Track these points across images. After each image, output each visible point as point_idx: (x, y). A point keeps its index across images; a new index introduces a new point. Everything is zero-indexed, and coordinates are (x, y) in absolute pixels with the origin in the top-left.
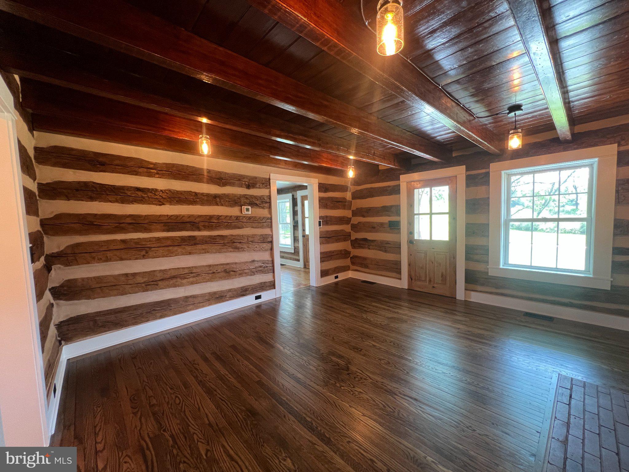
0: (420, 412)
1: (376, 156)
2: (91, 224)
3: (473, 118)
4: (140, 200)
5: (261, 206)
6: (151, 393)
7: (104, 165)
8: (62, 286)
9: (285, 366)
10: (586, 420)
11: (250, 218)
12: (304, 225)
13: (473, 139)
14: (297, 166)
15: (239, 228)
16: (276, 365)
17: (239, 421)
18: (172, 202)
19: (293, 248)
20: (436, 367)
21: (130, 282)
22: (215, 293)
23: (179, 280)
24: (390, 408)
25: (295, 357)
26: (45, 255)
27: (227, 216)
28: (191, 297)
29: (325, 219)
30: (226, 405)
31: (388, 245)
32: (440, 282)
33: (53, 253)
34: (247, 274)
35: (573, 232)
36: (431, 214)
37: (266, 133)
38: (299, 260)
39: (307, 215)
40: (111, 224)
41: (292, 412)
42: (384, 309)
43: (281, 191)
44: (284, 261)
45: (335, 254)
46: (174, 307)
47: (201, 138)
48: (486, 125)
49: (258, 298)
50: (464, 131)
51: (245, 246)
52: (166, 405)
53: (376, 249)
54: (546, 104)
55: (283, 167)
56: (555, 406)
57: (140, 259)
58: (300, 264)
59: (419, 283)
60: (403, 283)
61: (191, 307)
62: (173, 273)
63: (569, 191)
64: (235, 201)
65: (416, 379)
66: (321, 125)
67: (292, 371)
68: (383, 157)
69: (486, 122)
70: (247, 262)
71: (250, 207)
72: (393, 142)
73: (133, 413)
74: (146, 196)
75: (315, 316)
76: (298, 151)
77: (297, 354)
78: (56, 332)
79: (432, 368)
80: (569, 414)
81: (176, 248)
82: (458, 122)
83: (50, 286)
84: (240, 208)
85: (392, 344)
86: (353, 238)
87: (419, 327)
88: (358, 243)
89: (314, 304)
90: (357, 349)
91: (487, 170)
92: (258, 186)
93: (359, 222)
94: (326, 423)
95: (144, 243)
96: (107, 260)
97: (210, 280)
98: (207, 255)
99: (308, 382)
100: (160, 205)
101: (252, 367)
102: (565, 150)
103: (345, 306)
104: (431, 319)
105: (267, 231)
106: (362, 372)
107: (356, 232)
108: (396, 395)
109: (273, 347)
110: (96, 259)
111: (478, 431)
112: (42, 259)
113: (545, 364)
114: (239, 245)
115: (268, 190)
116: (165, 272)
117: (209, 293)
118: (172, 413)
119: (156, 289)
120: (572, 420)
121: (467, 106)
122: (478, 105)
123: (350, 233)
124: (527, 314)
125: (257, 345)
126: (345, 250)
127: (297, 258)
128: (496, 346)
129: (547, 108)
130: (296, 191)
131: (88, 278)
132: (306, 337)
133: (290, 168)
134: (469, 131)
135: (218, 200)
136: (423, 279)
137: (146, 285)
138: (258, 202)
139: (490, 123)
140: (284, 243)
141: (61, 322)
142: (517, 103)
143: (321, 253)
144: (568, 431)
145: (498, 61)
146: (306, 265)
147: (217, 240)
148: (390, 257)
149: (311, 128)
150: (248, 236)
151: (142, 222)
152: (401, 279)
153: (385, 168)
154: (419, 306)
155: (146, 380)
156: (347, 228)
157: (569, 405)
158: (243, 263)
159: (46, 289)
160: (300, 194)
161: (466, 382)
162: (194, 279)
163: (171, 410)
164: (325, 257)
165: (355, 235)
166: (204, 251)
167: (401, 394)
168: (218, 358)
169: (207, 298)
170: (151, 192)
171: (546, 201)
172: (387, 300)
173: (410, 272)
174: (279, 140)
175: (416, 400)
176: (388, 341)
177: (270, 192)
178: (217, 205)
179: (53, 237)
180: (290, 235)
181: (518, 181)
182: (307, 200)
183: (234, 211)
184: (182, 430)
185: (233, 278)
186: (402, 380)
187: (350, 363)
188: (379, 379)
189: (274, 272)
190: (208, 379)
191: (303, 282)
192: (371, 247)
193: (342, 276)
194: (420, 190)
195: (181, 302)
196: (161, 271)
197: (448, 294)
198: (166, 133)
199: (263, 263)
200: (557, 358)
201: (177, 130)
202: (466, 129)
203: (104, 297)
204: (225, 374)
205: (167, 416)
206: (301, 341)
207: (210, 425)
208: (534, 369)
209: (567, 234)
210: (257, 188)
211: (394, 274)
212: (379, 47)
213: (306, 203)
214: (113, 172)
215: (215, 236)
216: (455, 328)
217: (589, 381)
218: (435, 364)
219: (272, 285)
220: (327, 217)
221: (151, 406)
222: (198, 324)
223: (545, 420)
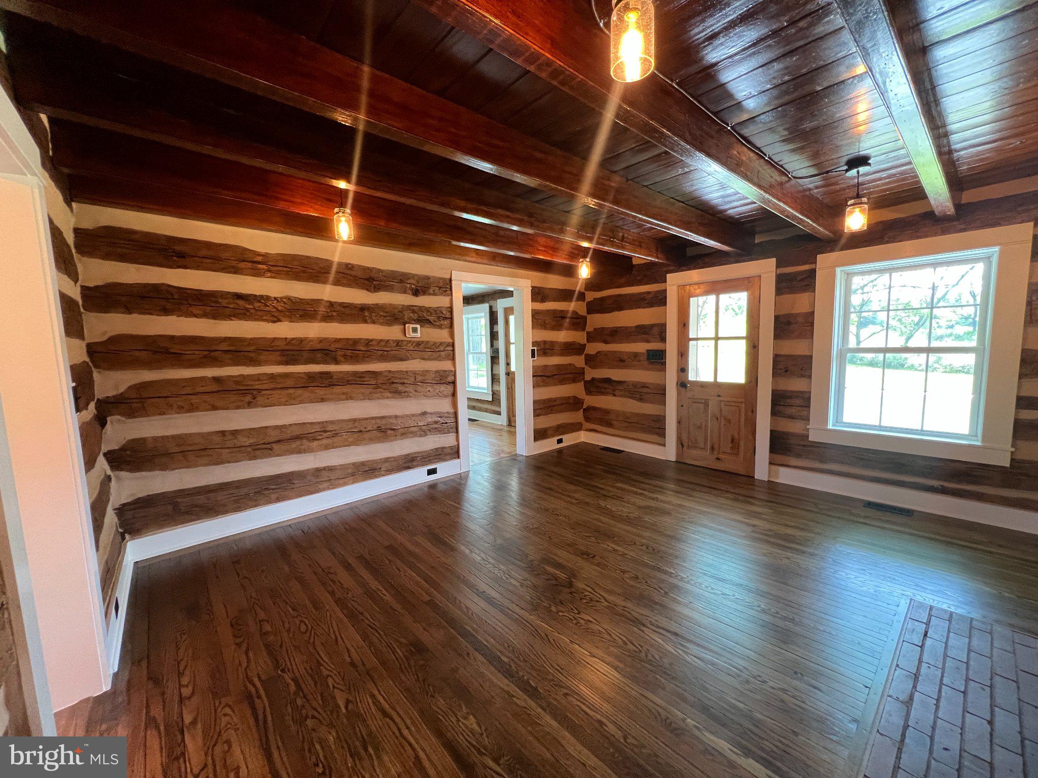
0: (681, 652)
1: (626, 242)
2: (167, 352)
3: (787, 179)
4: (242, 314)
5: (437, 324)
6: (262, 615)
7: (184, 257)
8: (123, 449)
9: (472, 579)
10: (947, 670)
11: (418, 344)
12: (508, 355)
13: (786, 213)
14: (495, 258)
15: (402, 360)
16: (458, 578)
17: (397, 659)
18: (293, 317)
19: (491, 393)
20: (713, 586)
21: (229, 444)
22: (363, 464)
23: (304, 441)
24: (634, 645)
25: (488, 566)
26: (96, 400)
27: (381, 340)
28: (324, 469)
29: (542, 346)
30: (377, 635)
31: (645, 390)
32: (729, 451)
33: (107, 397)
34: (414, 434)
35: (965, 370)
36: (717, 339)
37: (442, 205)
38: (499, 413)
39: (512, 340)
40: (197, 352)
41: (480, 648)
42: (636, 493)
43: (469, 300)
44: (475, 414)
45: (558, 402)
46: (298, 485)
47: (337, 213)
48: (810, 190)
49: (431, 472)
50: (770, 201)
51: (410, 389)
52: (285, 634)
53: (626, 397)
54: (908, 155)
55: (473, 259)
56: (899, 649)
57: (244, 408)
58: (502, 420)
59: (694, 452)
60: (668, 452)
61: (326, 485)
62: (297, 431)
63: (962, 301)
64: (394, 316)
65: (679, 603)
66: (532, 191)
67: (482, 586)
68: (638, 244)
69: (811, 186)
70: (413, 415)
71: (418, 326)
72: (654, 219)
73: (236, 644)
74: (251, 307)
75: (524, 502)
76: (497, 234)
77: (492, 561)
78: (116, 520)
79: (707, 587)
80: (920, 661)
81: (299, 391)
82: (760, 186)
83: (105, 448)
84: (402, 327)
85: (644, 548)
86: (588, 377)
87: (692, 522)
88: (596, 387)
89: (522, 483)
90: (587, 555)
91: (812, 266)
92: (431, 291)
93: (599, 352)
94: (532, 665)
95: (250, 383)
96: (192, 408)
97: (356, 443)
98: (350, 404)
99: (506, 603)
100: (274, 322)
101: (419, 579)
102: (944, 232)
103: (572, 487)
104: (710, 510)
105: (446, 365)
106: (593, 589)
107: (593, 367)
108: (644, 625)
109: (453, 549)
110: (175, 407)
111: (771, 684)
112: (92, 406)
113: (889, 584)
114: (400, 388)
115: (448, 299)
116: (283, 430)
117: (354, 464)
118: (295, 647)
119: (270, 456)
120: (924, 669)
121: (776, 158)
122: (795, 157)
123: (583, 369)
124: (870, 505)
125: (428, 545)
126: (575, 398)
127: (497, 409)
128: (812, 554)
129: (910, 163)
130: (495, 299)
131: (163, 438)
132: (508, 536)
133: (485, 261)
134: (779, 200)
135: (366, 314)
136: (702, 446)
137: (254, 450)
138: (431, 318)
139: (817, 187)
140: (476, 385)
141: (124, 505)
142: (861, 153)
143: (535, 402)
144: (915, 687)
145: (826, 84)
146: (511, 422)
147: (366, 379)
148: (648, 409)
149: (518, 196)
150: (415, 373)
151: (246, 349)
152: (664, 445)
153: (643, 262)
154: (693, 490)
155: (254, 595)
156: (578, 361)
157: (921, 647)
158: (407, 416)
159: (99, 454)
160: (501, 304)
161: (758, 609)
162: (329, 441)
163: (293, 642)
164: (542, 408)
165: (591, 374)
166: (343, 397)
167: (652, 625)
168: (368, 565)
169: (350, 471)
170: (259, 302)
171: (921, 318)
172: (642, 479)
173: (680, 433)
174: (465, 216)
175: (676, 634)
176: (638, 543)
177: (451, 300)
178: (366, 322)
179: (107, 372)
180: (485, 373)
181: (874, 283)
182: (513, 314)
183: (392, 333)
184: (310, 671)
185: (391, 441)
186: (657, 603)
187: (575, 576)
188: (619, 601)
189: (457, 432)
190: (350, 595)
191: (506, 449)
192: (617, 393)
193: (569, 440)
194: (700, 298)
195: (309, 478)
196: (277, 427)
197: (742, 471)
198: (281, 205)
199: (441, 417)
200: (911, 575)
201: (299, 201)
202: (774, 197)
203: (188, 467)
204: (378, 589)
205: (287, 651)
206: (499, 541)
207: (353, 664)
208: (872, 591)
209: (955, 375)
210: (430, 294)
211: (655, 438)
212: (615, 68)
213: (512, 318)
214: (198, 268)
215: (362, 373)
216: (748, 524)
217: (959, 611)
218: (710, 580)
219: (455, 453)
220: (545, 342)
221: (264, 634)
222: (336, 512)
223: (879, 669)
